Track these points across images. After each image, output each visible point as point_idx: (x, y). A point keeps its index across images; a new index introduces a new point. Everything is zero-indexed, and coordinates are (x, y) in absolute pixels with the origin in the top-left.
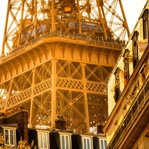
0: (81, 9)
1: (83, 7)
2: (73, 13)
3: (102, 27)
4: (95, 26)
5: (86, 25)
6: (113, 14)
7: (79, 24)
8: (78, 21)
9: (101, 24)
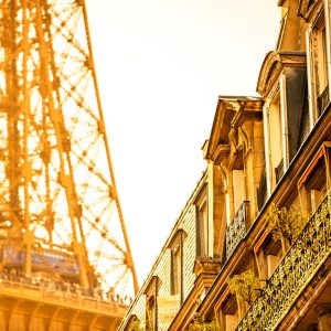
0: (32, 222)
1: (38, 216)
2: (14, 229)
3: (78, 264)
4: (63, 261)
5: (41, 257)
6: (104, 235)
7: (25, 253)
8: (25, 246)
9: (76, 257)
